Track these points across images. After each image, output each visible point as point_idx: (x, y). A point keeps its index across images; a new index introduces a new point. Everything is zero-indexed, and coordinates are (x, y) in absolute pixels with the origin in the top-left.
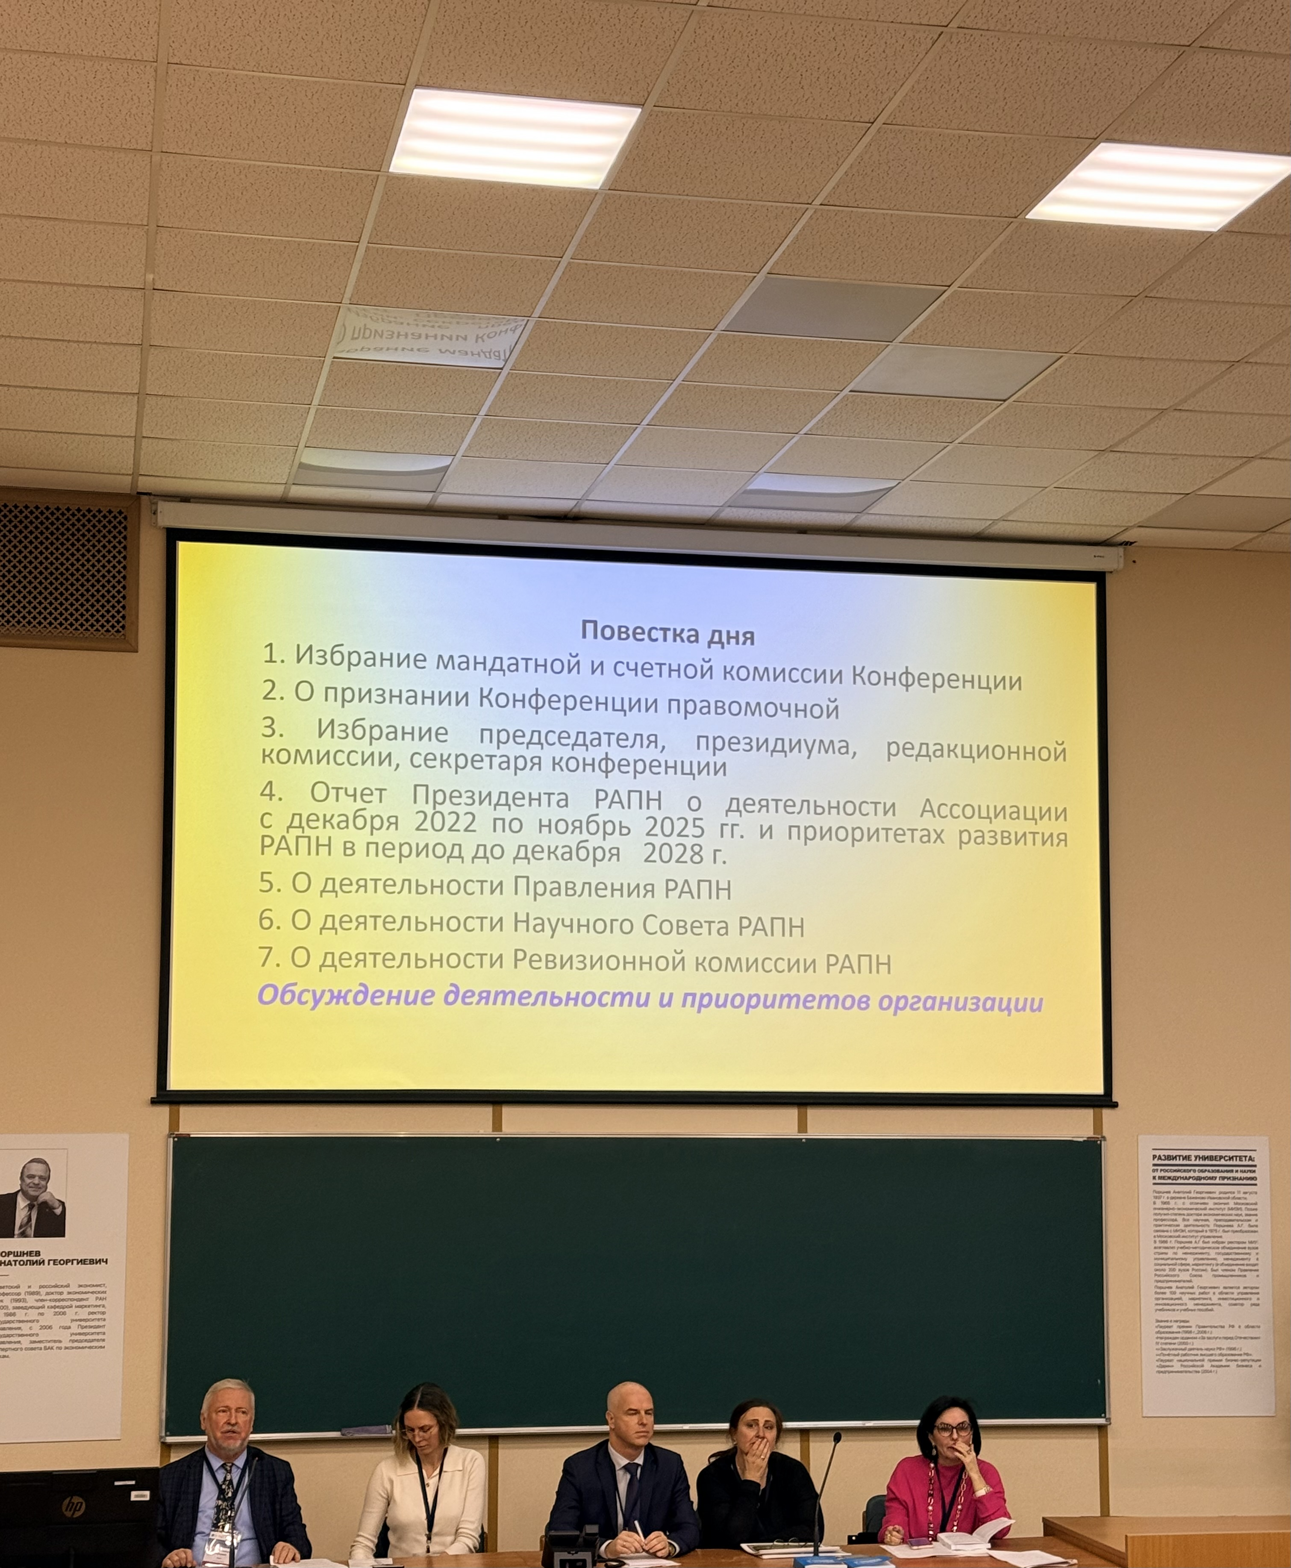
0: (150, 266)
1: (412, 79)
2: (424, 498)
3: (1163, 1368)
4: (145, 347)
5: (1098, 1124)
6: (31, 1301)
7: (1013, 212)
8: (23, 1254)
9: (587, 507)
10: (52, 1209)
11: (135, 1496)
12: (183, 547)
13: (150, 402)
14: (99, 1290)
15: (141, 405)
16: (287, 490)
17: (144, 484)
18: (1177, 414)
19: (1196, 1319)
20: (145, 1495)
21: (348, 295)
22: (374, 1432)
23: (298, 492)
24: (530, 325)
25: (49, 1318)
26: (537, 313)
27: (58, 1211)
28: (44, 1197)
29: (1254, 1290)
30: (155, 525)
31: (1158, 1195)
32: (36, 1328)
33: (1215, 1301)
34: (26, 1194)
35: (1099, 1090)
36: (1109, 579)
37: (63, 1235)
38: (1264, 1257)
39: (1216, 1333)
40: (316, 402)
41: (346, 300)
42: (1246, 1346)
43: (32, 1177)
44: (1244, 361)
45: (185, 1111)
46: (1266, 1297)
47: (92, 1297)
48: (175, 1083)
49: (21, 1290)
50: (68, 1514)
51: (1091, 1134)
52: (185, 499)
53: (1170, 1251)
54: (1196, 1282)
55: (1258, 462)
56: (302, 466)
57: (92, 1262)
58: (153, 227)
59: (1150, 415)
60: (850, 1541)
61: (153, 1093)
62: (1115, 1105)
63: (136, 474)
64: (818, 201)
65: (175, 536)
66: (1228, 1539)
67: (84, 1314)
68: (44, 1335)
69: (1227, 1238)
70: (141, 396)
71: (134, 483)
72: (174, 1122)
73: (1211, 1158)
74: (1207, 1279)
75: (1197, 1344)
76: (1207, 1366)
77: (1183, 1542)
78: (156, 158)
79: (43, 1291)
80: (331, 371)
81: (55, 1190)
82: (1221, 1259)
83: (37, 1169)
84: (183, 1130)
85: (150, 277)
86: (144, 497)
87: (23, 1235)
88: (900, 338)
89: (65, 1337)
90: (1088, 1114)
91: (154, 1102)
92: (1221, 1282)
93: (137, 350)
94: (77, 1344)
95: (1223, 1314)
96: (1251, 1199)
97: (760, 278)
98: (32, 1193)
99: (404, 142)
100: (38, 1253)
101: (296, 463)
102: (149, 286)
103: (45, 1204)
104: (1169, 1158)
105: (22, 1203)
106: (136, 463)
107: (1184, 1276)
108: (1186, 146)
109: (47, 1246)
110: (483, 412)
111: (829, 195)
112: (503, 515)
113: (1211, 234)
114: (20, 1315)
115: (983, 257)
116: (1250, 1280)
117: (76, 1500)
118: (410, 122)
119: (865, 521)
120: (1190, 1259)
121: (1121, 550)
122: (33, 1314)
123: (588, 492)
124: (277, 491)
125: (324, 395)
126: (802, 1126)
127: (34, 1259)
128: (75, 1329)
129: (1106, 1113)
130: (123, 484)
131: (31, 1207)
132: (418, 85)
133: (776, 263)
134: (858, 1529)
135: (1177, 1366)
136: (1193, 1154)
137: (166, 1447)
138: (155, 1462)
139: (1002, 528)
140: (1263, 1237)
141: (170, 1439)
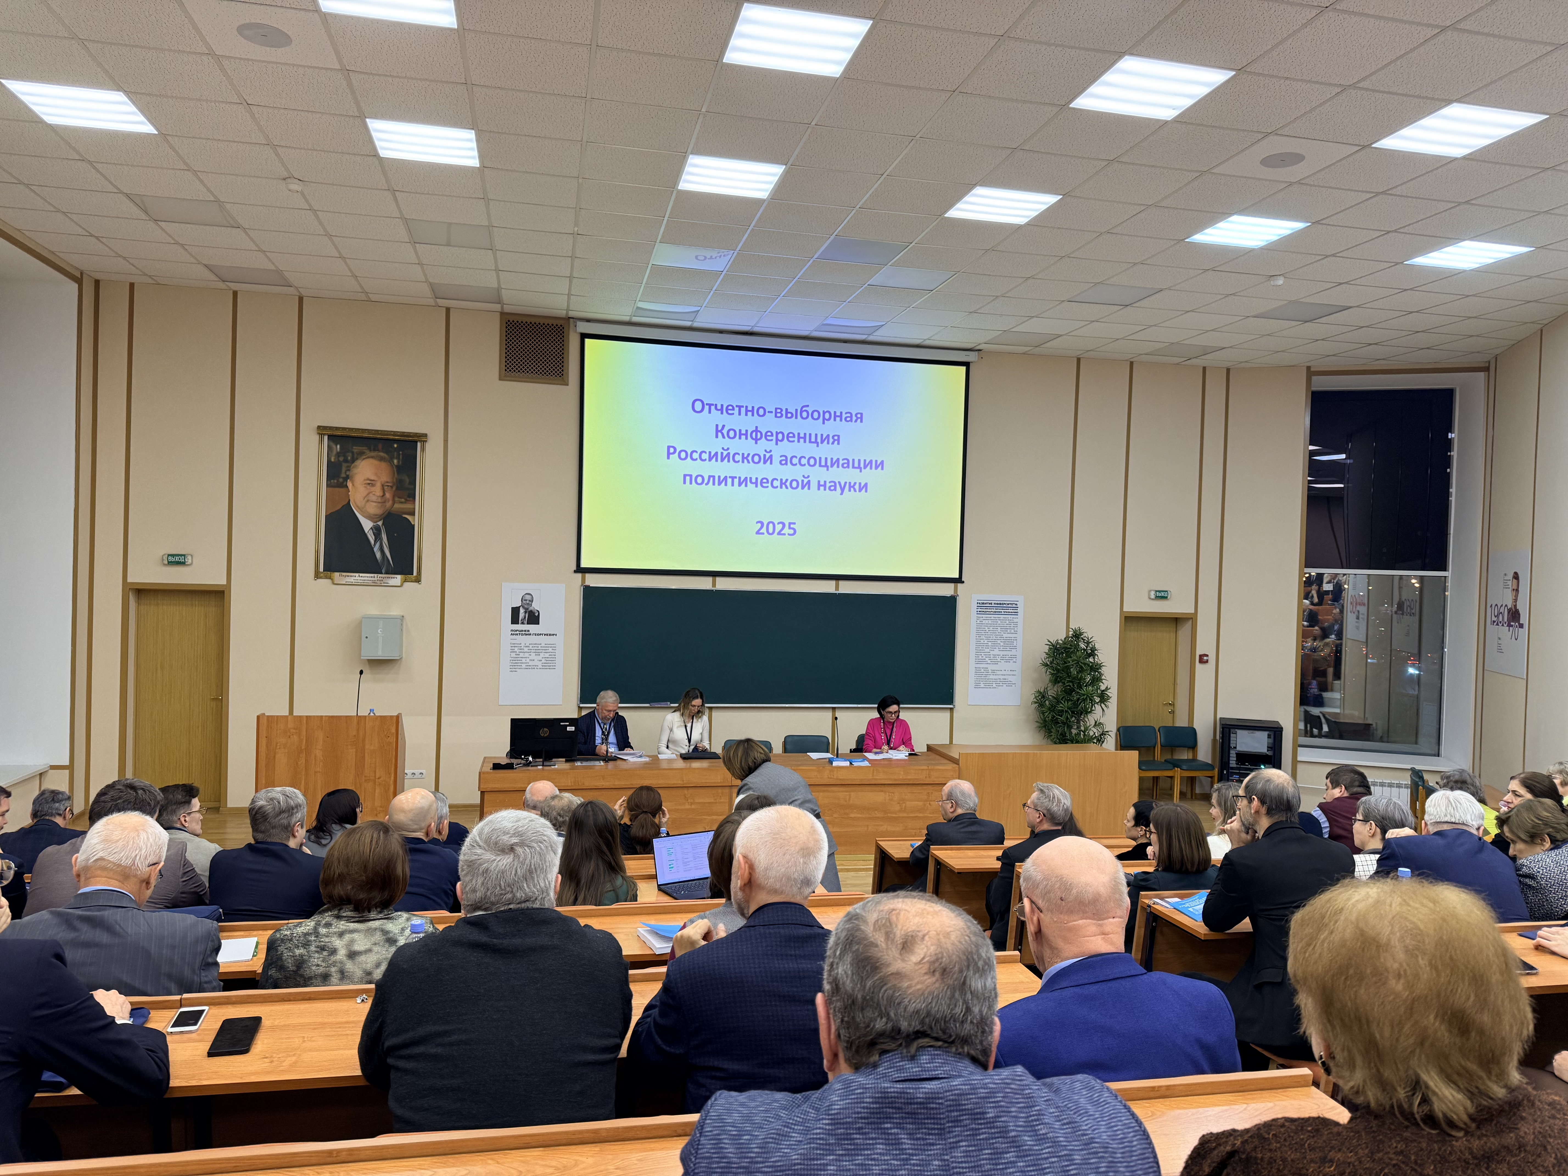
0: (576, 224)
1: (689, 150)
2: (688, 324)
3: (977, 686)
4: (573, 257)
5: (956, 590)
6: (526, 649)
7: (939, 214)
8: (522, 631)
9: (756, 329)
10: (534, 613)
11: (569, 729)
12: (588, 341)
13: (575, 280)
14: (553, 646)
15: (571, 282)
16: (631, 319)
17: (571, 314)
18: (1003, 298)
19: (991, 667)
20: (572, 729)
21: (660, 237)
22: (663, 705)
23: (635, 319)
24: (735, 254)
25: (533, 656)
26: (738, 249)
27: (537, 614)
28: (531, 608)
29: (1015, 656)
30: (576, 331)
31: (978, 618)
32: (528, 660)
33: (999, 660)
34: (523, 607)
35: (957, 576)
36: (971, 365)
37: (538, 624)
38: (1019, 644)
39: (998, 673)
40: (644, 282)
41: (658, 241)
42: (1010, 678)
43: (526, 600)
44: (1032, 277)
45: (588, 576)
46: (1019, 659)
47: (550, 649)
48: (584, 564)
49: (522, 645)
50: (542, 735)
51: (953, 593)
52: (588, 320)
53: (982, 641)
54: (992, 653)
55: (1035, 319)
56: (638, 308)
57: (550, 635)
58: (578, 209)
59: (992, 298)
60: (851, 751)
61: (575, 569)
62: (963, 582)
63: (568, 310)
64: (858, 207)
65: (584, 336)
66: (1000, 755)
67: (547, 655)
68: (531, 663)
69: (1005, 635)
70: (571, 278)
71: (567, 313)
72: (583, 580)
73: (1000, 604)
74: (996, 652)
75: (991, 677)
76: (994, 685)
77: (982, 755)
78: (580, 181)
79: (531, 646)
80: (651, 270)
81: (535, 606)
82: (1002, 644)
83: (528, 597)
84: (587, 583)
85: (576, 229)
86: (571, 320)
87: (523, 623)
88: (890, 264)
89: (540, 664)
90: (952, 585)
91: (575, 572)
92: (1002, 653)
93: (570, 259)
94: (544, 667)
95: (1003, 665)
96: (1015, 620)
97: (832, 237)
98: (526, 606)
99: (684, 177)
100: (528, 631)
101: (635, 307)
102: (576, 233)
103: (531, 611)
104: (983, 603)
105: (522, 611)
106: (568, 306)
107: (987, 650)
108: (1012, 189)
109: (532, 628)
110: (714, 289)
111: (863, 204)
112: (721, 332)
113: (1021, 226)
114: (522, 655)
115: (926, 232)
116: (1014, 652)
117: (546, 729)
118: (688, 169)
119: (871, 338)
120: (990, 644)
121: (977, 353)
122: (527, 655)
123: (757, 322)
124: (627, 319)
125: (647, 281)
126: (837, 588)
127: (527, 633)
128: (544, 661)
129: (959, 585)
130: (563, 313)
131: (525, 612)
132: (692, 153)
133: (839, 231)
134: (854, 747)
135: (982, 686)
136: (993, 602)
137: (580, 708)
138: (575, 716)
139: (928, 343)
140: (1019, 636)
141: (581, 705)
